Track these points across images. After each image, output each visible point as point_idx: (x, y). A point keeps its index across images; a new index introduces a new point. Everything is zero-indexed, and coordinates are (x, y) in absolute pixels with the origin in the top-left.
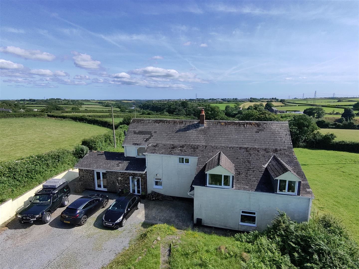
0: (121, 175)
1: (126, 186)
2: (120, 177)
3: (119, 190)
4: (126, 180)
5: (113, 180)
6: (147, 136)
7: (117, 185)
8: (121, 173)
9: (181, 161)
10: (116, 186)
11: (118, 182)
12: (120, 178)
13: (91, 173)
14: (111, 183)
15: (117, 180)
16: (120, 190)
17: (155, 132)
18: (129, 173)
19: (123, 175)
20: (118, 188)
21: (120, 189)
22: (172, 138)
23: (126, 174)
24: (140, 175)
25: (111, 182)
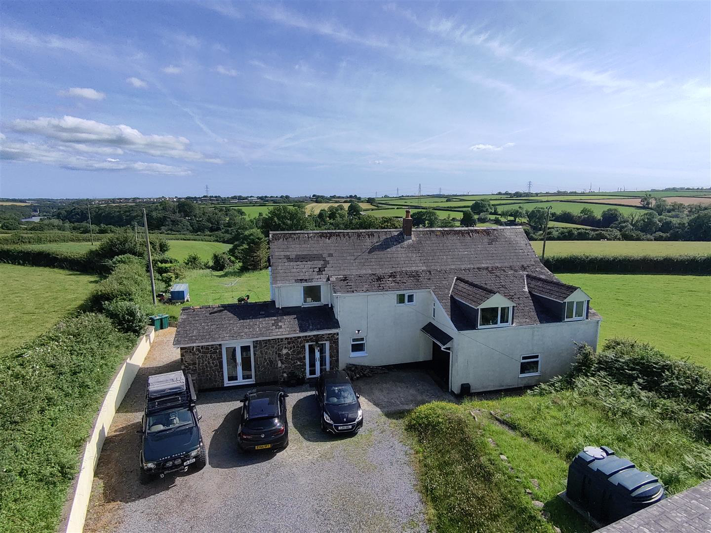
0: (289, 343)
1: (299, 363)
2: (285, 348)
3: (283, 376)
4: (299, 353)
5: (270, 358)
6: (320, 264)
7: (280, 364)
8: (289, 340)
9: (401, 299)
10: (277, 368)
11: (280, 360)
12: (285, 351)
13: (214, 353)
14: (266, 364)
15: (280, 355)
16: (285, 375)
17: (331, 255)
18: (306, 336)
19: (294, 342)
20: (281, 372)
21: (285, 372)
22: (366, 264)
23: (299, 340)
24: (330, 336)
25: (264, 363)
